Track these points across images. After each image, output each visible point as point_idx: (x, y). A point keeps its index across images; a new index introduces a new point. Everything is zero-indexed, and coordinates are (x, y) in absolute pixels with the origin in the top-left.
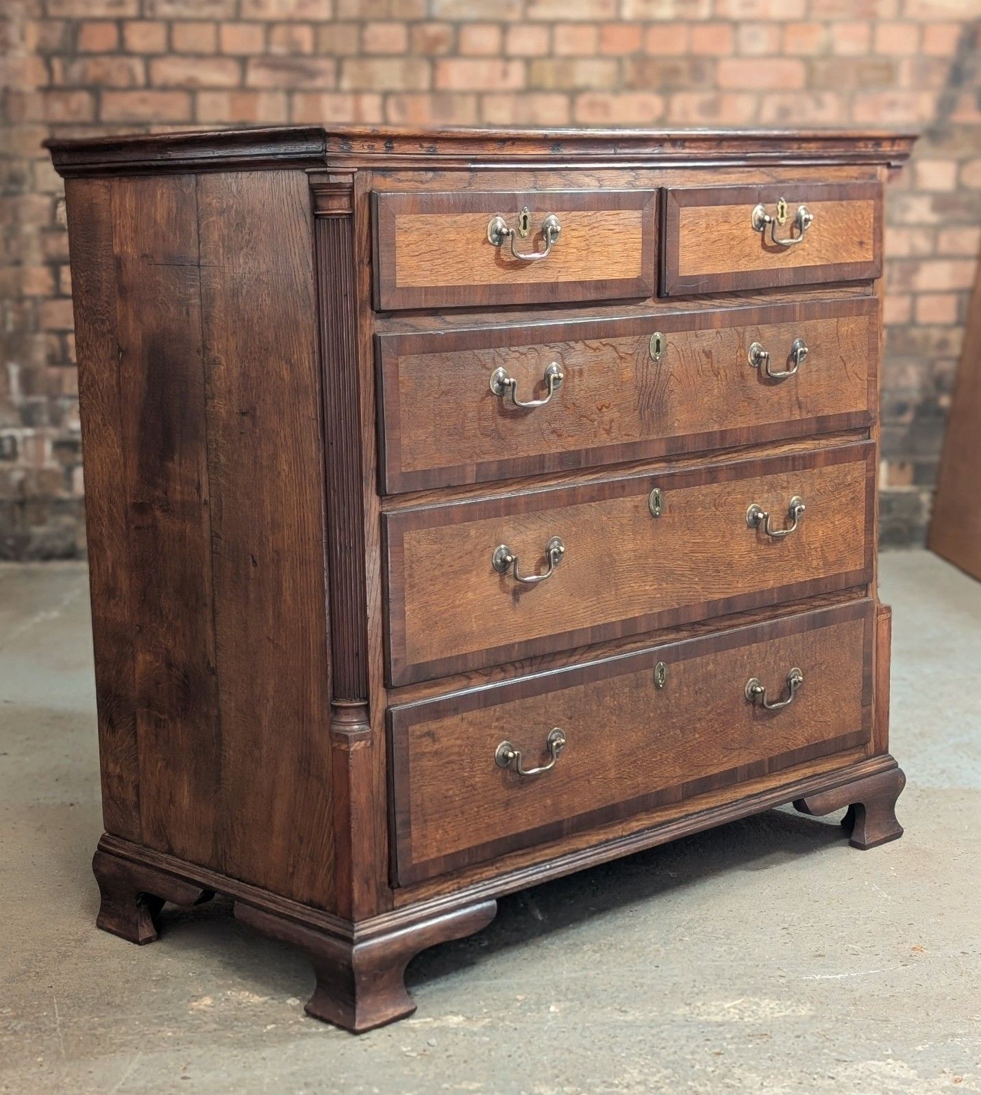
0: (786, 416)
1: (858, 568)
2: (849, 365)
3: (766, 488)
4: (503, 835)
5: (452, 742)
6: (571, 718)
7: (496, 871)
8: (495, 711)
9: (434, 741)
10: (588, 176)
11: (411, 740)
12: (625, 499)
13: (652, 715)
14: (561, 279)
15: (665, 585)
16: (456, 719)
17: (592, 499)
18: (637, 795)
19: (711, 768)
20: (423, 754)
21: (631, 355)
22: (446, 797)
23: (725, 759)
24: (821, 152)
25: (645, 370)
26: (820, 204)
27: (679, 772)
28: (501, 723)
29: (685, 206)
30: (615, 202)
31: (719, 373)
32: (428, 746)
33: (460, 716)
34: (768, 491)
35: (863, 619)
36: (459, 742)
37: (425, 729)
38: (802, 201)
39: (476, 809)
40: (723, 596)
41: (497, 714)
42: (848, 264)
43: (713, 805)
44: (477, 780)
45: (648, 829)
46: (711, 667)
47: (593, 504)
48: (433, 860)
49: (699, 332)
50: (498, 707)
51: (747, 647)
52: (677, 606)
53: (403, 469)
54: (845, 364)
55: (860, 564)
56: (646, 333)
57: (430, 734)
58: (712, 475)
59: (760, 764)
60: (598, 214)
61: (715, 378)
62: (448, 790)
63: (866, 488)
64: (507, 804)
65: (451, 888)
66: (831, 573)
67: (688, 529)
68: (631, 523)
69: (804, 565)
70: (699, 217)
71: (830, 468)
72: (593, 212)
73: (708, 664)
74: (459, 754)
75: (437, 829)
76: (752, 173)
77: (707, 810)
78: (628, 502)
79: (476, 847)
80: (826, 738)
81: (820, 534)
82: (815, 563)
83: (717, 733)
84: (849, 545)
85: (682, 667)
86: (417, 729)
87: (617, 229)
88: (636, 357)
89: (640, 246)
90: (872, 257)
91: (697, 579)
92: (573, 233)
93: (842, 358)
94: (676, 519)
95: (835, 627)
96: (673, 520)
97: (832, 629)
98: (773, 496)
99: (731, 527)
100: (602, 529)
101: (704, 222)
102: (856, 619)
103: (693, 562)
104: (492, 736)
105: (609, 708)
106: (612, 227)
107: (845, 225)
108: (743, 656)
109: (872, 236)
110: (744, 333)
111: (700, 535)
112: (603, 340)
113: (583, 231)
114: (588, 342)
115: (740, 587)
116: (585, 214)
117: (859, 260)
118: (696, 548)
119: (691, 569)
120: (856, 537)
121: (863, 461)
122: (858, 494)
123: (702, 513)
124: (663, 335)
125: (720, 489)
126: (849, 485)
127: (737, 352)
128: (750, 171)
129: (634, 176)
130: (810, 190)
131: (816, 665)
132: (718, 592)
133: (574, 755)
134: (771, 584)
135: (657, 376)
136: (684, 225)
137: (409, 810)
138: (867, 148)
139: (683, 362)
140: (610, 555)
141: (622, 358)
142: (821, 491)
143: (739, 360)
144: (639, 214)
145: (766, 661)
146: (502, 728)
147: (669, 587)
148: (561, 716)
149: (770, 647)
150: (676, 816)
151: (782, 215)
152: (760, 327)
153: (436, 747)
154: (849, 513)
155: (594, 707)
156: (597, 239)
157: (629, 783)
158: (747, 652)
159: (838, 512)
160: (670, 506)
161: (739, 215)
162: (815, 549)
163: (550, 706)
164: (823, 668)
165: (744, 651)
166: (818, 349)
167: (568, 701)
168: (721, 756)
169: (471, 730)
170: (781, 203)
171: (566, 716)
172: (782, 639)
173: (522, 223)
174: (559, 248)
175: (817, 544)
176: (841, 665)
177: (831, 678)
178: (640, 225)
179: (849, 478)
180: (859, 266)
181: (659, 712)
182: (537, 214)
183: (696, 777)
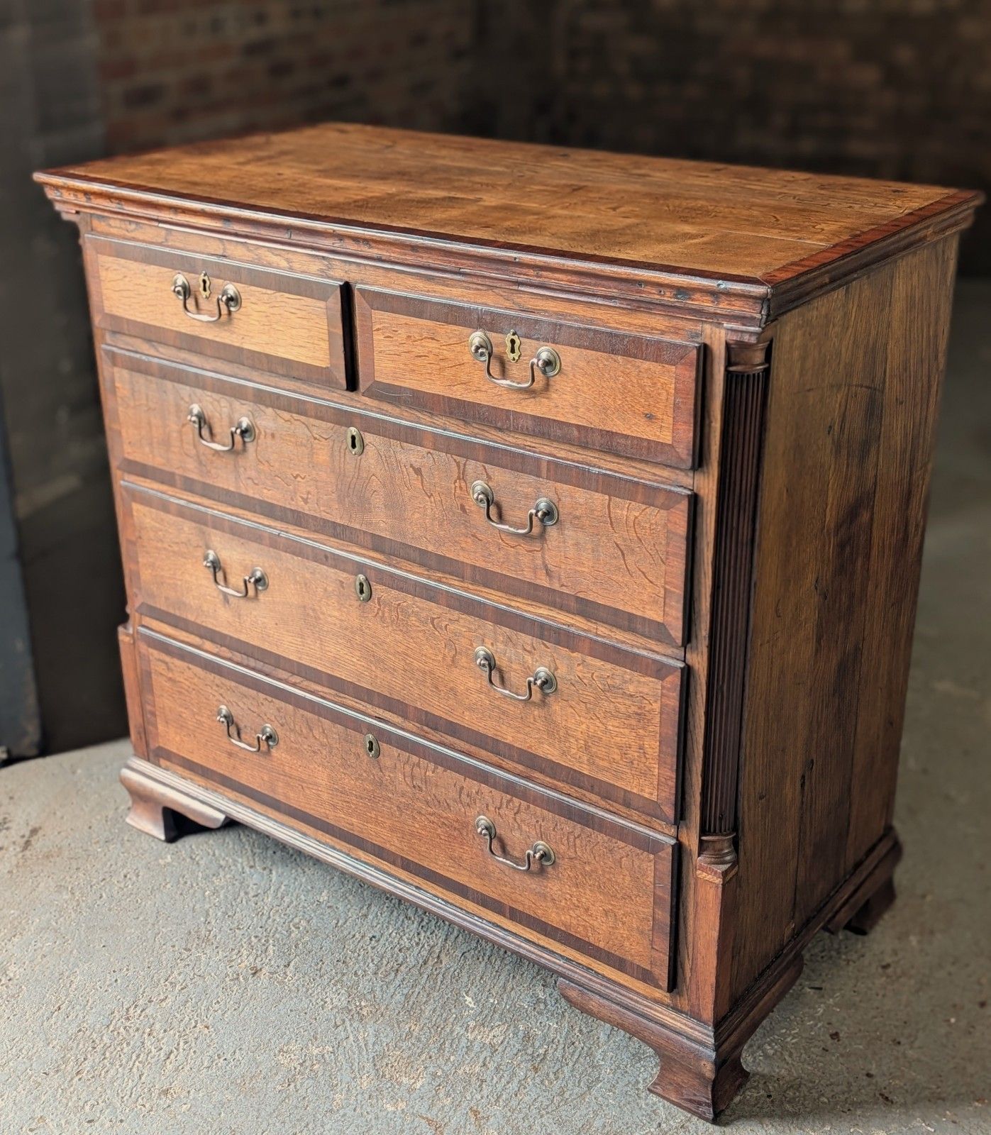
0: (528, 575)
1: (647, 796)
2: (630, 559)
3: (502, 639)
5: (181, 679)
6: (282, 726)
8: (214, 678)
10: (277, 255)
11: (151, 658)
12: (329, 569)
14: (246, 346)
15: (374, 668)
17: (295, 553)
19: (437, 867)
20: (161, 675)
21: (326, 439)
22: (181, 718)
23: (453, 869)
24: (577, 287)
25: (343, 460)
27: (397, 842)
28: (222, 692)
29: (378, 309)
30: (296, 286)
31: (432, 495)
32: (164, 670)
33: (186, 664)
34: (505, 643)
35: (652, 856)
36: (187, 683)
37: (161, 658)
38: (546, 340)
39: (204, 741)
41: (217, 682)
42: (627, 437)
44: (204, 721)
46: (430, 774)
47: (296, 558)
49: (405, 444)
50: (217, 677)
52: (389, 695)
53: (126, 456)
54: (623, 554)
55: (651, 794)
56: (340, 424)
57: (165, 663)
58: (429, 593)
59: (501, 904)
60: (278, 294)
61: (427, 498)
63: (661, 713)
66: (600, 777)
67: (401, 631)
68: (336, 593)
69: (557, 746)
70: (398, 325)
71: (598, 663)
72: (272, 292)
73: (427, 769)
74: (188, 691)
75: (176, 734)
76: (483, 292)
78: (332, 574)
79: (207, 769)
81: (584, 726)
82: (574, 752)
83: (441, 839)
85: (396, 755)
86: (155, 653)
87: (300, 314)
88: (331, 443)
89: (327, 336)
90: (670, 438)
91: (411, 682)
92: (253, 306)
93: (617, 545)
94: (386, 615)
95: (606, 838)
96: (383, 614)
97: (601, 837)
98: (510, 652)
99: (454, 656)
100: (306, 584)
101: (403, 333)
102: (640, 848)
103: (406, 664)
104: (214, 696)
105: (318, 740)
106: (293, 311)
107: (620, 386)
108: (471, 788)
109: (670, 412)
110: (465, 465)
111: (415, 643)
112: (294, 415)
113: (263, 308)
114: (279, 412)
115: (467, 720)
116: (264, 291)
117: (645, 437)
118: (409, 652)
119: (405, 670)
120: (643, 760)
121: (656, 680)
122: (647, 714)
123: (417, 624)
124: (362, 433)
125: (440, 611)
126: (631, 696)
127: (455, 482)
128: (478, 290)
129: (327, 265)
130: (559, 330)
131: (576, 858)
132: (438, 708)
133: (288, 757)
134: (509, 740)
135: (357, 470)
136: (378, 330)
137: (154, 706)
138: (663, 295)
139: (387, 468)
140: (314, 610)
141: (315, 439)
142: (585, 681)
143: (458, 491)
144: (322, 304)
145: (502, 811)
146: (221, 695)
147: (378, 672)
148: (273, 718)
149: (509, 802)
150: (407, 880)
151: (513, 351)
152: (486, 466)
153: (170, 675)
154: (631, 727)
155: (304, 731)
156: (278, 318)
157: (343, 816)
158: (476, 788)
159: (614, 717)
160: (379, 599)
161: (450, 335)
162: (577, 739)
163: (263, 704)
164: (588, 868)
165: (472, 785)
166: (576, 522)
167: (279, 710)
168: (448, 864)
169: (196, 679)
170: (510, 336)
171: (278, 721)
172: (524, 803)
173: (202, 284)
174: (241, 317)
175: (579, 736)
176: (618, 884)
177: (600, 887)
178: (325, 316)
179: (631, 688)
180: (645, 444)
181: (372, 777)
182: (216, 281)
183: (417, 861)
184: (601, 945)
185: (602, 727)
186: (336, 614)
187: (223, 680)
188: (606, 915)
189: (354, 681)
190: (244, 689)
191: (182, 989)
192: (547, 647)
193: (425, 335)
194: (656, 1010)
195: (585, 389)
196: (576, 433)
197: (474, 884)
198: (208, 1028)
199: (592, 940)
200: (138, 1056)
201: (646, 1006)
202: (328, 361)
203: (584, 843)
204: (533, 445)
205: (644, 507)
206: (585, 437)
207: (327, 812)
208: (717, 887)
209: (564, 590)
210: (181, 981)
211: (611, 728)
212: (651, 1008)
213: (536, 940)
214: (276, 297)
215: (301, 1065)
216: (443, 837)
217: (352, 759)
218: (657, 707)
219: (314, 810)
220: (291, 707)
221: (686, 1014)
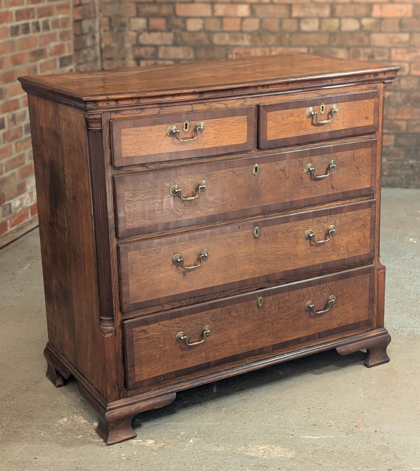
0: (326, 193)
1: (366, 253)
2: (360, 170)
4: (180, 369)
5: (155, 333)
6: (214, 321)
8: (176, 320)
9: (146, 333)
10: (220, 104)
11: (134, 334)
13: (256, 318)
14: (205, 147)
15: (261, 266)
16: (157, 324)
18: (249, 350)
19: (288, 338)
20: (140, 339)
21: (242, 174)
22: (152, 355)
23: (295, 334)
25: (250, 180)
26: (343, 104)
27: (270, 340)
28: (179, 325)
29: (270, 111)
30: (232, 113)
31: (289, 178)
32: (142, 335)
33: (158, 323)
34: (317, 224)
35: (369, 274)
36: (157, 333)
37: (141, 329)
38: (334, 103)
39: (167, 359)
40: (292, 268)
41: (177, 321)
42: (360, 127)
43: (289, 351)
44: (167, 348)
46: (287, 298)
47: (224, 235)
48: (146, 380)
49: (278, 162)
51: (306, 289)
52: (268, 274)
53: (127, 228)
54: (358, 169)
55: (368, 251)
56: (250, 165)
57: (144, 331)
58: (286, 220)
59: (314, 335)
60: (224, 119)
61: (287, 180)
62: (153, 352)
63: (371, 220)
64: (182, 356)
66: (352, 256)
67: (274, 242)
68: (244, 241)
69: (336, 253)
70: (278, 115)
71: (350, 213)
72: (221, 119)
73: (285, 296)
74: (158, 338)
75: (148, 368)
77: (286, 354)
78: (242, 233)
79: (167, 374)
80: (348, 324)
81: (345, 240)
82: (342, 252)
84: (361, 244)
85: (272, 298)
86: (137, 329)
87: (234, 124)
88: (245, 175)
89: (246, 130)
90: (373, 123)
91: (278, 262)
92: (211, 128)
93: (356, 167)
95: (354, 278)
96: (266, 239)
97: (352, 279)
98: (319, 226)
99: (297, 240)
100: (228, 246)
101: (280, 117)
102: (365, 274)
103: (276, 255)
104: (174, 330)
105: (234, 316)
106: (232, 124)
107: (358, 111)
108: (304, 292)
109: (373, 114)
110: (302, 160)
111: (280, 244)
112: (227, 170)
113: (216, 127)
115: (302, 264)
116: (217, 120)
117: (365, 125)
118: (278, 250)
119: (276, 258)
120: (365, 240)
121: (369, 209)
122: (367, 222)
123: (281, 235)
124: (260, 165)
125: (291, 225)
126: (361, 219)
127: (299, 168)
128: (306, 93)
129: (244, 101)
130: (338, 98)
131: (343, 294)
132: (290, 267)
133: (217, 336)
134: (318, 262)
135: (256, 182)
136: (269, 120)
137: (134, 361)
138: (370, 77)
139: (270, 176)
140: (233, 255)
141: (237, 176)
142: (346, 222)
143: (299, 172)
144: (245, 117)
145: (316, 294)
146: (179, 327)
147: (264, 267)
148: (209, 321)
149: (319, 288)
151: (323, 110)
152: (311, 157)
153: (147, 336)
154: (361, 231)
155: (226, 317)
156: (223, 129)
157: (244, 346)
158: (306, 291)
159: (356, 230)
160: (264, 234)
161: (299, 112)
162: (343, 246)
163: (204, 317)
164: (347, 295)
165: (305, 290)
166: (343, 164)
167: (213, 315)
168: (293, 333)
169: (164, 328)
170: (322, 106)
171: (212, 321)
172: (325, 284)
173: (185, 126)
174: (204, 135)
175: (343, 245)
176: (357, 293)
177: (351, 299)
178: (247, 121)
179: (361, 216)
180: (365, 127)
181: (260, 317)
182: (192, 122)
183: (279, 342)
184: (352, 322)
185: (352, 236)
186: (244, 250)
187: (181, 318)
188: (354, 309)
189: (252, 277)
190: (193, 316)
192: (332, 217)
193: (289, 115)
194: (368, 334)
195: (347, 115)
196: (343, 132)
197: (305, 334)
201: (365, 335)
202: (246, 140)
203: (347, 285)
205: (364, 149)
206: (347, 132)
207: (237, 349)
208: (384, 273)
209: (338, 192)
211: (355, 235)
212: (366, 335)
214: (223, 121)
216: (291, 323)
217: (251, 315)
218: (369, 218)
219: (229, 353)
220: (220, 309)
221: (375, 329)
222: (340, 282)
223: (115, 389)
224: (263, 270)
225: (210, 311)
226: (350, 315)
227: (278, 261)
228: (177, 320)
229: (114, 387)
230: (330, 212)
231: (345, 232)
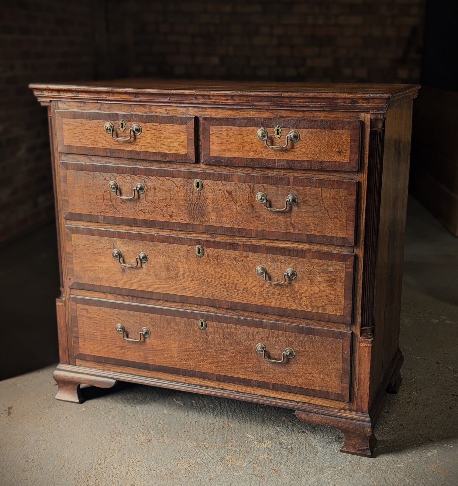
0: (283, 229)
1: (339, 314)
2: (331, 213)
3: (270, 260)
4: (120, 358)
5: (95, 316)
6: (153, 326)
7: (121, 371)
8: (115, 311)
9: (88, 313)
10: (160, 109)
11: (78, 309)
12: (182, 246)
13: (198, 339)
14: (142, 150)
15: (204, 287)
16: (97, 308)
17: (163, 242)
18: (189, 369)
19: (235, 374)
20: (83, 316)
21: (183, 186)
22: (93, 335)
23: (243, 373)
25: (191, 194)
26: (306, 130)
27: (214, 368)
28: (118, 316)
29: (213, 125)
30: (171, 120)
31: (237, 202)
32: (84, 313)
33: (99, 308)
34: (272, 262)
35: (341, 340)
36: (99, 317)
37: (84, 307)
38: (293, 128)
39: (107, 344)
40: (240, 301)
42: (329, 162)
43: (239, 391)
44: (107, 333)
45: (200, 386)
46: (233, 330)
47: (164, 244)
48: (88, 355)
49: (224, 182)
50: (117, 310)
51: (256, 328)
52: (212, 298)
53: (70, 211)
54: (328, 212)
55: (341, 313)
56: (191, 178)
57: (86, 310)
58: (233, 246)
59: (267, 383)
60: (161, 125)
61: (234, 204)
62: (94, 333)
63: (345, 276)
64: (122, 348)
65: (100, 368)
66: (317, 311)
67: (219, 267)
68: (185, 256)
69: (296, 302)
70: (222, 131)
71: (317, 261)
72: (158, 124)
73: (231, 328)
74: (99, 321)
75: (90, 345)
76: (263, 113)
77: (235, 391)
78: (184, 248)
79: (108, 358)
81: (309, 290)
82: (304, 303)
83: (237, 360)
84: (331, 301)
85: (215, 325)
86: (80, 306)
87: (172, 132)
88: (186, 187)
89: (186, 141)
90: (348, 160)
91: (224, 290)
92: (148, 132)
93: (325, 208)
94: (211, 261)
95: (320, 338)
96: (210, 261)
97: (317, 338)
98: (274, 265)
99: (246, 273)
100: (169, 255)
101: (225, 133)
102: (336, 338)
103: (221, 282)
104: (114, 320)
105: (173, 328)
106: (170, 131)
107: (326, 142)
108: (254, 332)
109: (349, 149)
110: (253, 186)
111: (226, 271)
112: (166, 178)
113: (153, 132)
114: (158, 177)
115: (252, 300)
116: (154, 124)
117: (338, 161)
118: (223, 276)
119: (221, 285)
120: (337, 298)
121: (343, 263)
122: (339, 278)
123: (228, 262)
124: (202, 181)
125: (239, 254)
126: (331, 272)
127: (249, 194)
128: (260, 112)
129: (186, 110)
130: (299, 122)
131: (305, 351)
132: (237, 299)
133: (155, 341)
134: (273, 305)
135: (199, 198)
136: (212, 134)
137: (78, 333)
138: (346, 103)
139: (214, 194)
140: (173, 267)
141: (177, 187)
142: (310, 270)
143: (250, 198)
144: (184, 126)
145: (269, 339)
146: (119, 318)
147: (207, 288)
148: (148, 323)
149: (273, 333)
150: (216, 387)
151: (278, 134)
152: (264, 185)
153: (89, 315)
154: (331, 286)
155: (165, 326)
156: (161, 135)
157: (185, 362)
158: (257, 331)
159: (323, 283)
160: (208, 255)
161: (248, 131)
162: (306, 297)
163: (142, 318)
164: (311, 354)
165: (255, 330)
166: (306, 201)
167: (151, 319)
168: (241, 371)
169: (104, 314)
170: (276, 128)
171: (151, 324)
172: (280, 332)
173: (121, 125)
174: (141, 137)
175: (307, 295)
176: (325, 357)
177: (317, 361)
178: (186, 131)
179: (331, 268)
180: (338, 164)
181: (202, 339)
182: (129, 123)
183: (224, 374)
184: (317, 388)
185: (318, 289)
186: (185, 266)
187: (121, 311)
188: (320, 374)
189: (194, 295)
190: (132, 313)
191: (119, 451)
192: (291, 259)
193: (236, 133)
194: (342, 413)
195: (311, 145)
196: (306, 164)
197: (255, 377)
198: (139, 462)
199: (313, 388)
200: (113, 476)
201: (337, 412)
202: (186, 151)
203: (309, 343)
204: (285, 173)
205: (337, 190)
206: (311, 165)
207: (176, 363)
208: (369, 348)
209: (300, 232)
210: (117, 448)
211: (322, 288)
213: (283, 398)
215: (190, 467)
216: (238, 359)
217: (192, 333)
218: (343, 274)
219: (169, 363)
220: (159, 316)
221: (356, 411)
222: (301, 337)
223: (65, 353)
224: (206, 293)
225: (149, 314)
226: (315, 379)
227: (223, 288)
228: (117, 311)
229: (65, 351)
230: (289, 252)
231: (309, 281)
